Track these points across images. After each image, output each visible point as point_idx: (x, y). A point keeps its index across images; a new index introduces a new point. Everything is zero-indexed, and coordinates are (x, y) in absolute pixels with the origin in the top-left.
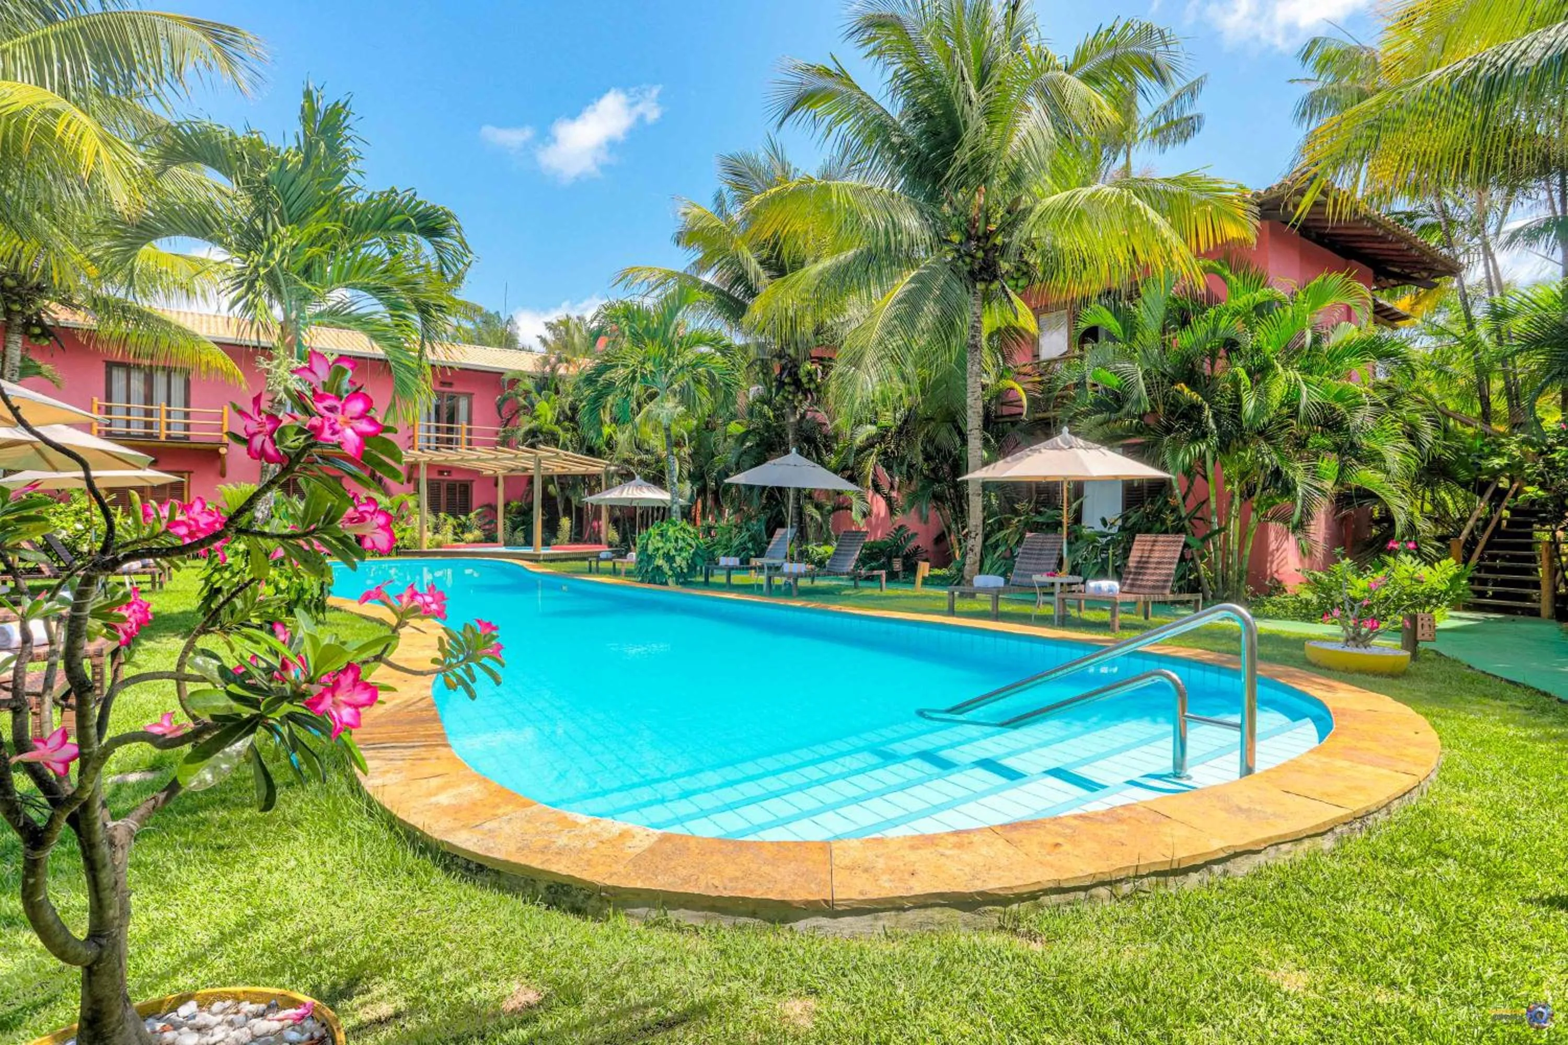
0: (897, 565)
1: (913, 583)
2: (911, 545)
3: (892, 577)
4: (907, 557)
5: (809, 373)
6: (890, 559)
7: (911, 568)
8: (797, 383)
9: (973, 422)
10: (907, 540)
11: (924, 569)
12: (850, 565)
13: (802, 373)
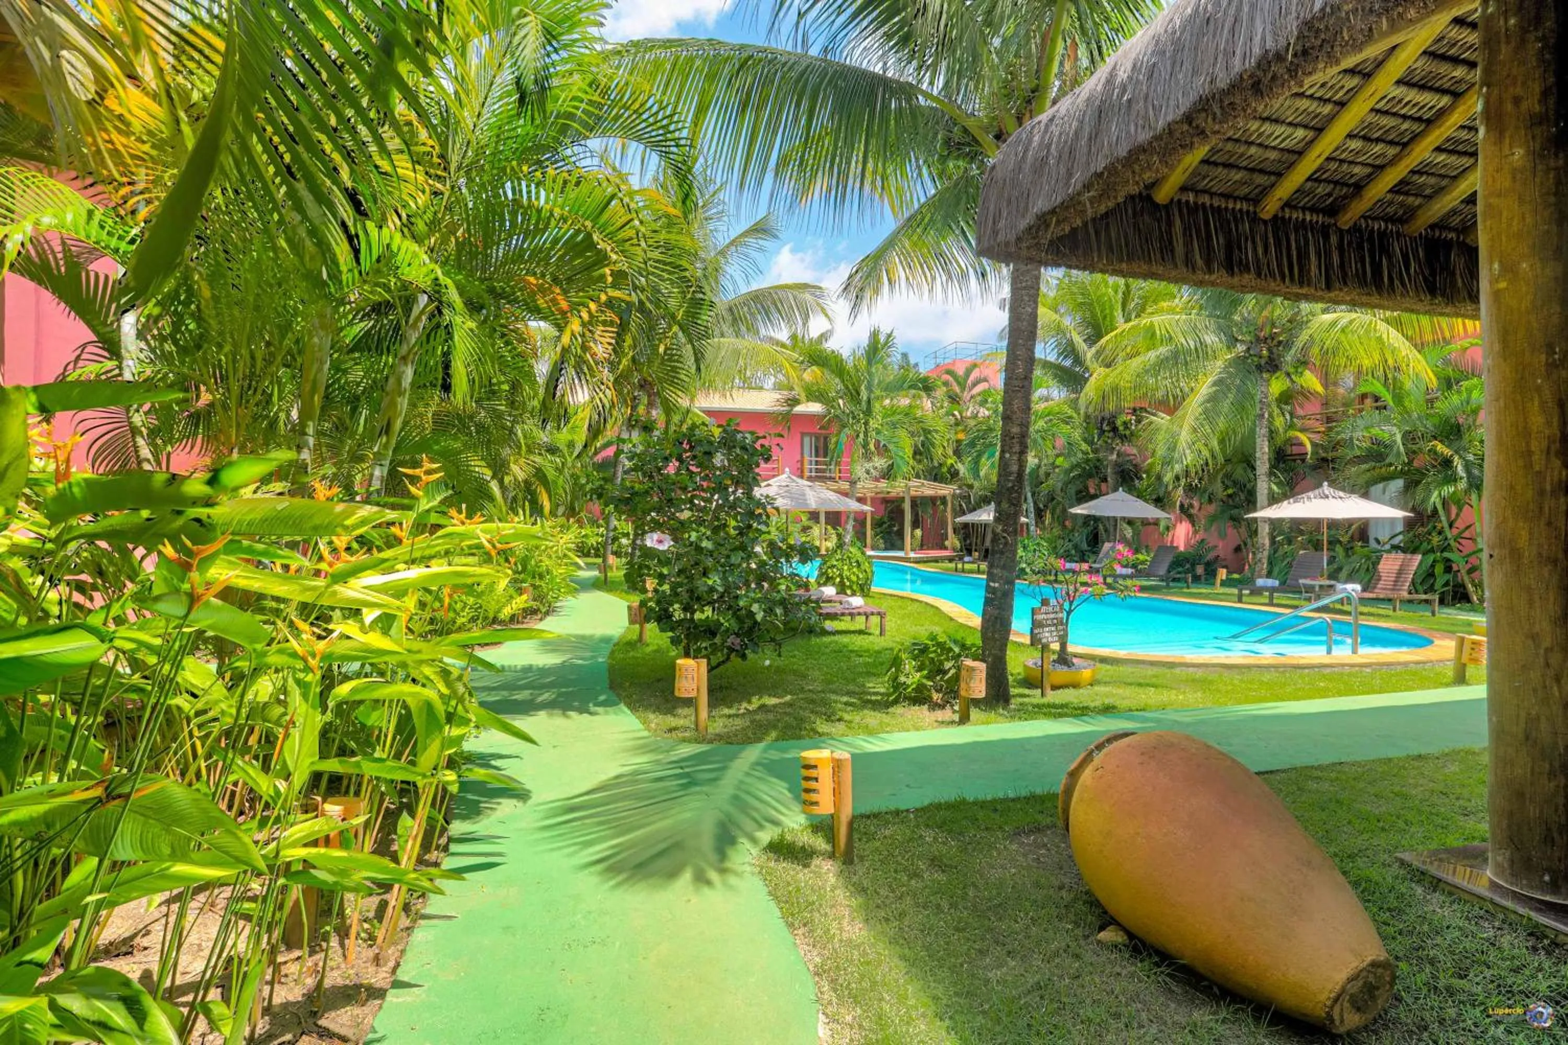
0: (1200, 570)
1: (1214, 584)
2: (1210, 556)
3: (1197, 579)
4: (1208, 564)
5: (1125, 423)
6: (1193, 565)
7: (1211, 573)
8: (1115, 429)
9: (1262, 466)
10: (1209, 550)
11: (1222, 574)
12: (1162, 571)
13: (1119, 423)
